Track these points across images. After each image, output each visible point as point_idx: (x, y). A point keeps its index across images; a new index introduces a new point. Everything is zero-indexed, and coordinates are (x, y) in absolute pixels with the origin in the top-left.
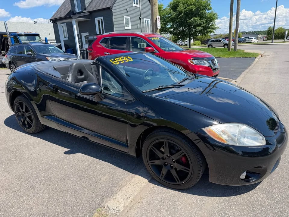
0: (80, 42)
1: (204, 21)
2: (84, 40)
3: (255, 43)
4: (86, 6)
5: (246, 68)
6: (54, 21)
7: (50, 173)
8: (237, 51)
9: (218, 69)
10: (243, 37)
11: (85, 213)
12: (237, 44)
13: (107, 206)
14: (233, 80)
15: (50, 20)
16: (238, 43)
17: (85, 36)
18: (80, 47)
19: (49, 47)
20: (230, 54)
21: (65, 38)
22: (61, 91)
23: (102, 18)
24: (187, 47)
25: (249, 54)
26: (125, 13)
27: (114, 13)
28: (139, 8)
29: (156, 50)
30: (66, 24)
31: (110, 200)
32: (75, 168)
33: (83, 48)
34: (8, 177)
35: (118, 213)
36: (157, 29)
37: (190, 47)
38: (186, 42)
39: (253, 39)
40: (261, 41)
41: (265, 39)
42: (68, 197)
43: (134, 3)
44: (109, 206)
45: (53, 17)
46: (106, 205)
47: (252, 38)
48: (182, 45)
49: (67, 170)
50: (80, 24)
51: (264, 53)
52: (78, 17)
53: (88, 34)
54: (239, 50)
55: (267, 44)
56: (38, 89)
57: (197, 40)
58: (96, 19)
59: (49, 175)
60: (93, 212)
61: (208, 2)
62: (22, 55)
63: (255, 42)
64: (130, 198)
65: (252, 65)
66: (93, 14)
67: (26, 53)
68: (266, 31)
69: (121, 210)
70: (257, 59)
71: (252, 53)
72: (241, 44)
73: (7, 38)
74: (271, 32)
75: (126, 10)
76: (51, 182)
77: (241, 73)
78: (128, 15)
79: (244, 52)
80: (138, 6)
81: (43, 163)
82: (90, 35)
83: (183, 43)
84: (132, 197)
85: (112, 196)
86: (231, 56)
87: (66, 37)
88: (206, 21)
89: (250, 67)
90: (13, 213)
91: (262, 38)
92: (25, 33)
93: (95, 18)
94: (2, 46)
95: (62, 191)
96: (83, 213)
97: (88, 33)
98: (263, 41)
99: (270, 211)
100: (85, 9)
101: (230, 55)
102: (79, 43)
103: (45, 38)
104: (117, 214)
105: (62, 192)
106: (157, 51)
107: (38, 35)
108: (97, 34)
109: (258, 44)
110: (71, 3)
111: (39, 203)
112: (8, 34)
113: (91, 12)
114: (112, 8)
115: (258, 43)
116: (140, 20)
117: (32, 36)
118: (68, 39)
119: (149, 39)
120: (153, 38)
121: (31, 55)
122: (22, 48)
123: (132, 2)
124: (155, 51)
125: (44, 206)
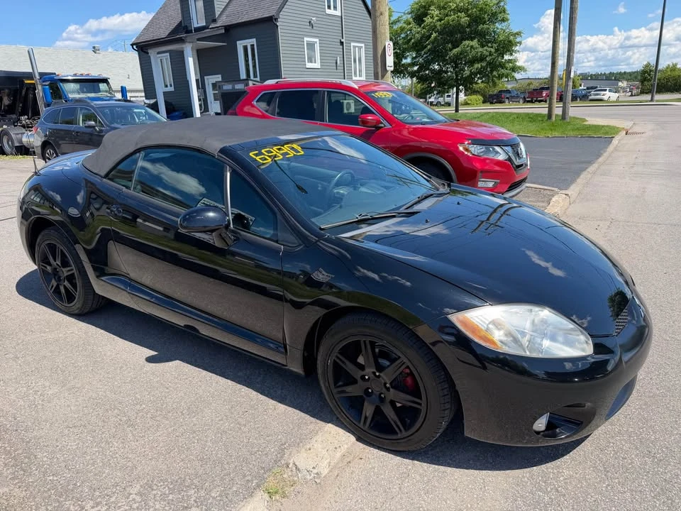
0: (201, 98)
1: (493, 50)
2: (210, 93)
3: (611, 102)
4: (217, 14)
5: (590, 163)
6: (143, 48)
7: (163, 394)
8: (568, 120)
9: (527, 165)
10: (582, 88)
11: (247, 478)
12: (570, 104)
13: (294, 464)
14: (561, 189)
15: (132, 45)
16: (572, 100)
17: (213, 84)
18: (201, 110)
19: (135, 110)
20: (552, 128)
21: (166, 86)
22: (145, 221)
23: (253, 41)
24: (451, 110)
25: (597, 128)
26: (307, 30)
27: (282, 31)
28: (340, 19)
29: (385, 122)
30: (168, 54)
31: (298, 452)
32: (217, 383)
33: (208, 111)
34: (73, 401)
35: (317, 478)
36: (386, 71)
37: (457, 110)
38: (449, 96)
39: (607, 92)
40: (625, 97)
41: (635, 92)
42: (209, 444)
43: (329, 7)
44: (296, 464)
45: (137, 38)
46: (291, 461)
47: (605, 90)
48: (438, 104)
49: (200, 386)
50: (201, 55)
51: (632, 127)
52: (198, 40)
53: (220, 79)
54: (574, 118)
55: (640, 104)
56: (88, 214)
57: (475, 92)
58: (240, 45)
59: (163, 398)
60: (265, 476)
61: (502, 4)
62: (72, 127)
63: (612, 99)
64: (342, 448)
65: (605, 154)
66: (233, 31)
67: (81, 125)
68: (637, 72)
69: (325, 472)
70: (615, 142)
71: (603, 126)
72: (578, 103)
73: (33, 87)
74: (649, 75)
75: (310, 22)
76: (169, 412)
77: (577, 174)
78: (313, 34)
79: (585, 123)
80: (338, 13)
81: (147, 372)
82: (225, 80)
83: (441, 99)
84: (346, 446)
85: (301, 444)
86: (557, 134)
87: (169, 86)
88: (497, 50)
89: (601, 159)
90: (96, 475)
91: (628, 90)
92: (75, 75)
93: (238, 42)
94: (21, 105)
95: (194, 432)
96: (245, 476)
97: (220, 76)
98: (632, 95)
99: (643, 479)
100: (214, 21)
101: (551, 130)
102: (200, 100)
103: (122, 87)
104: (316, 480)
105: (195, 435)
106: (387, 124)
107: (105, 81)
108: (242, 78)
109: (617, 103)
110: (182, 5)
111: (148, 455)
112: (38, 77)
113: (228, 28)
114: (276, 19)
115: (617, 101)
116: (341, 47)
117: (91, 83)
118: (172, 89)
119: (369, 94)
120: (377, 94)
121: (94, 127)
122: (72, 111)
123: (323, 4)
124: (382, 123)
125: (160, 462)
